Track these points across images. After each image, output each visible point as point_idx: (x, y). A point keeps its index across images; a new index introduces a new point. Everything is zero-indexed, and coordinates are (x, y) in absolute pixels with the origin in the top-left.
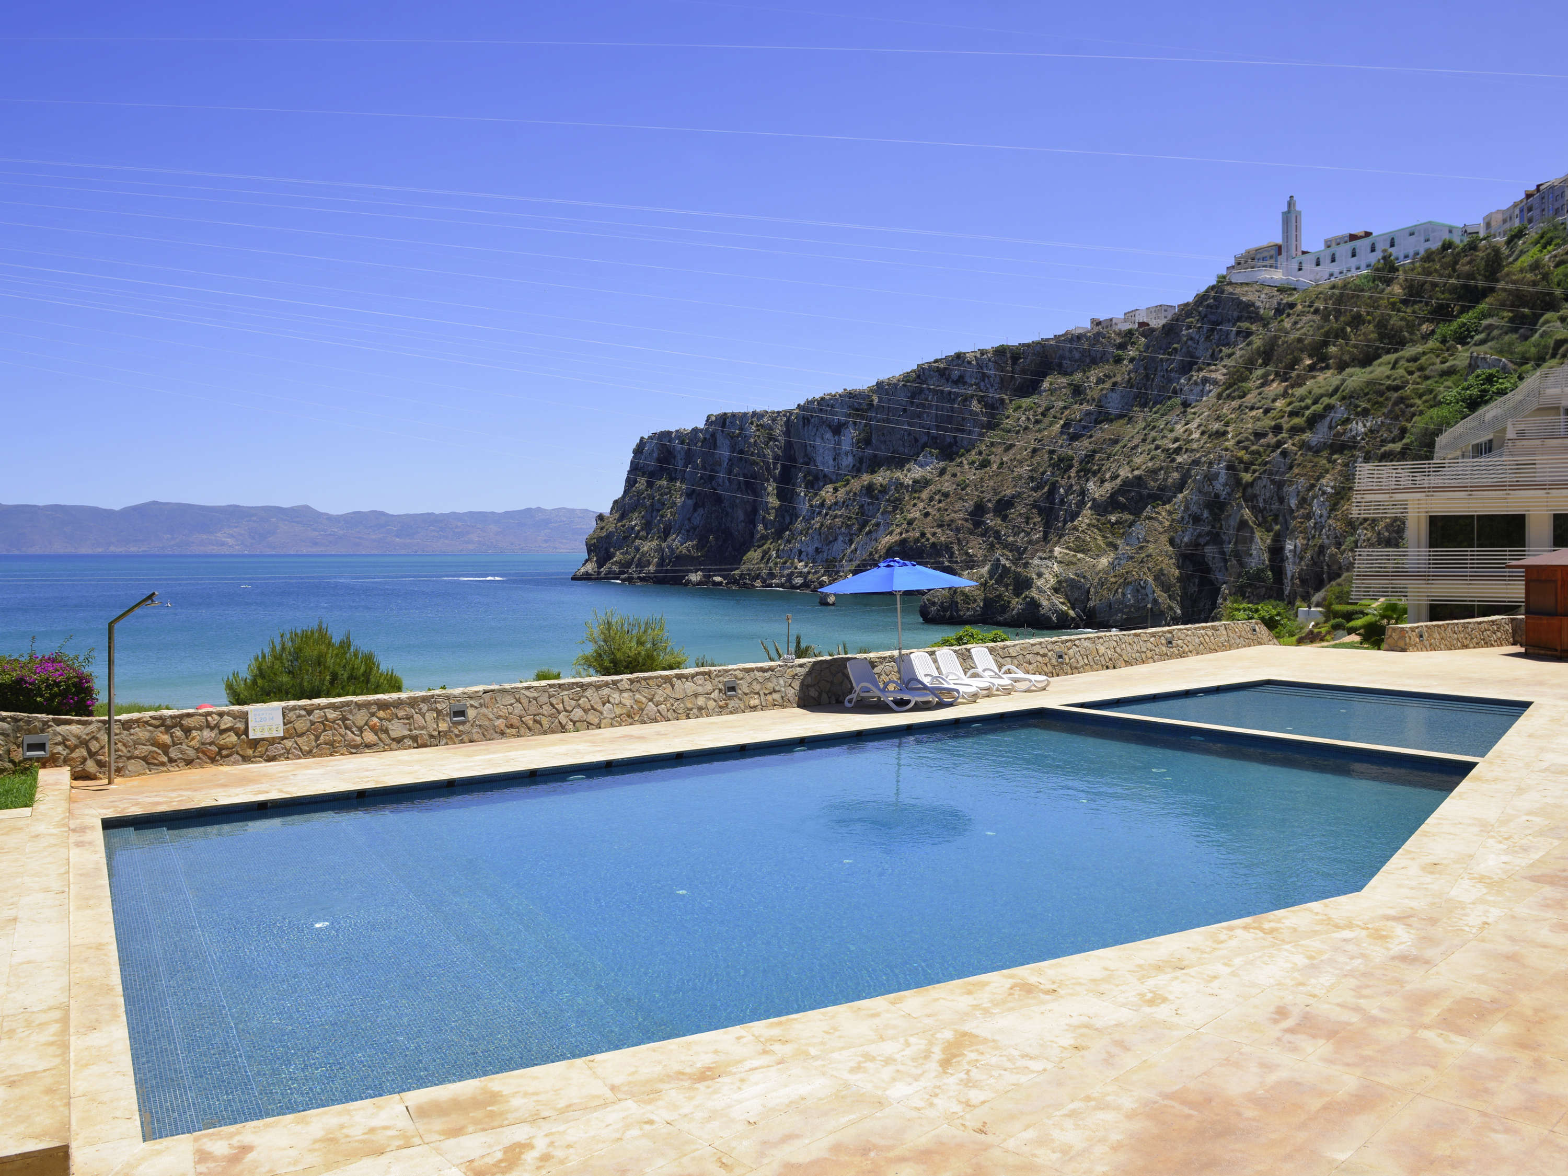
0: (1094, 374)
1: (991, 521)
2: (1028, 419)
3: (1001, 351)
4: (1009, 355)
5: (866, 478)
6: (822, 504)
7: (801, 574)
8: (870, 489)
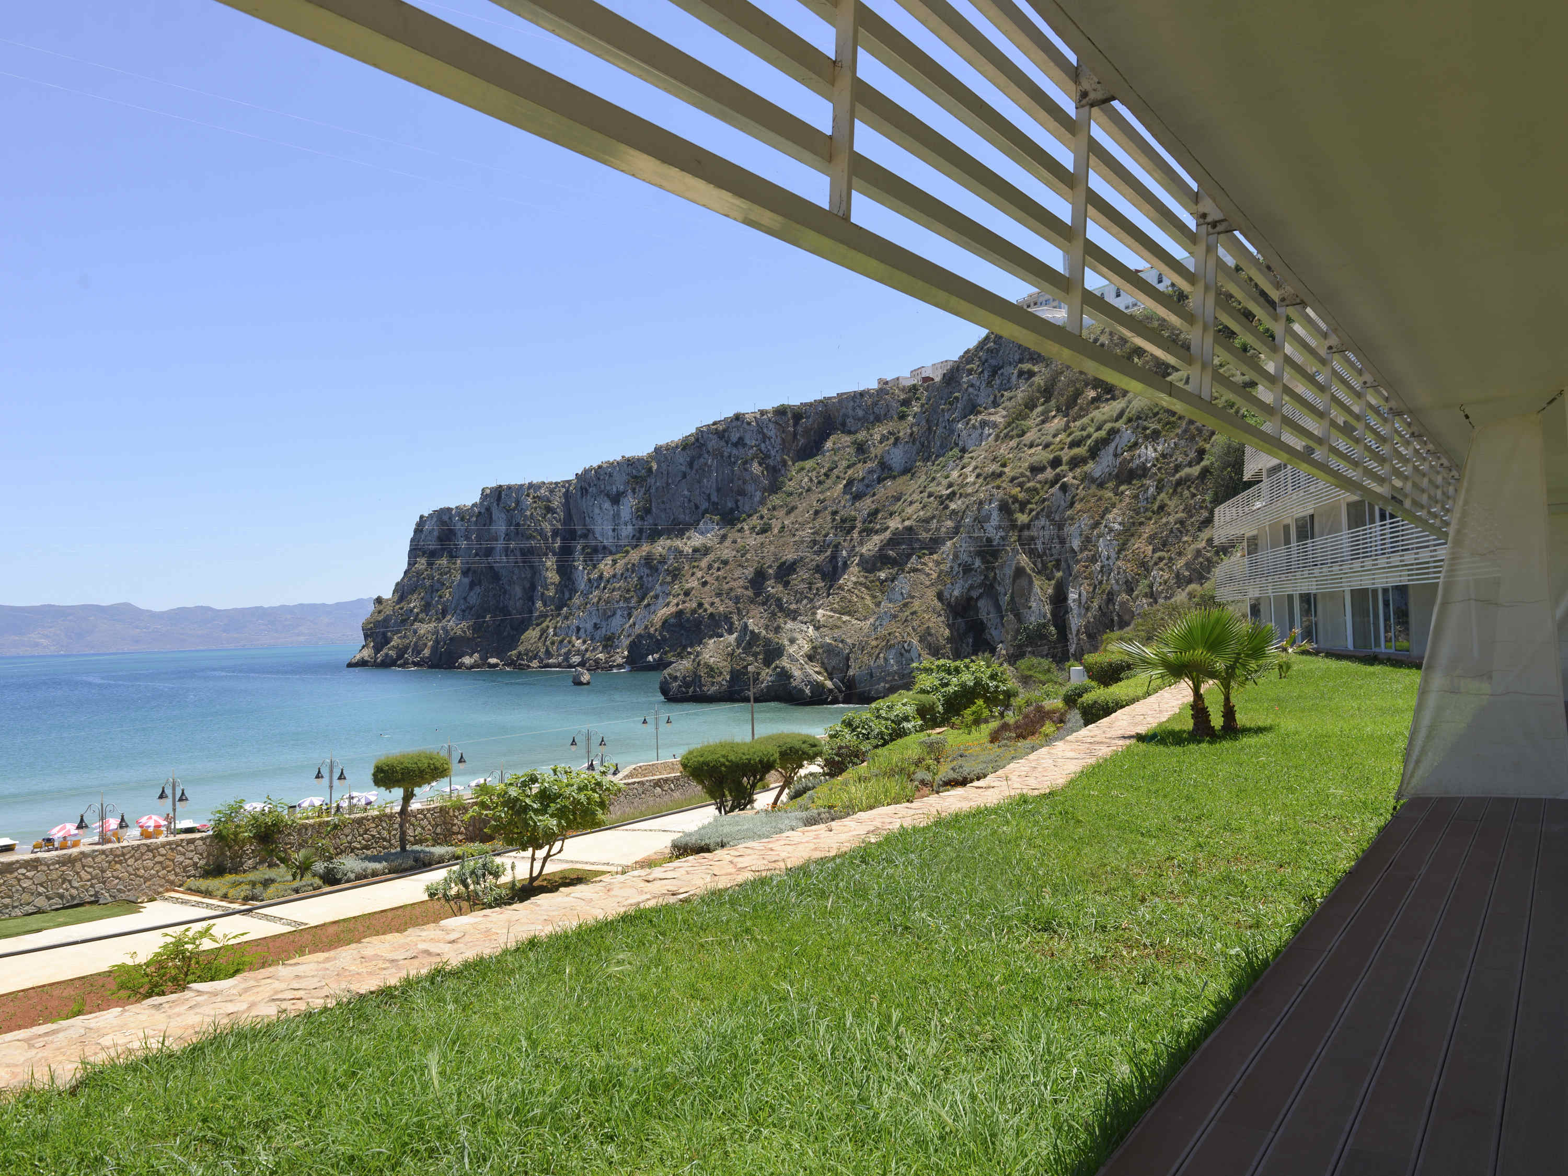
0: (879, 431)
1: (772, 588)
2: (811, 480)
3: (781, 411)
4: (790, 415)
5: (645, 548)
6: (601, 577)
7: (578, 652)
8: (648, 560)
